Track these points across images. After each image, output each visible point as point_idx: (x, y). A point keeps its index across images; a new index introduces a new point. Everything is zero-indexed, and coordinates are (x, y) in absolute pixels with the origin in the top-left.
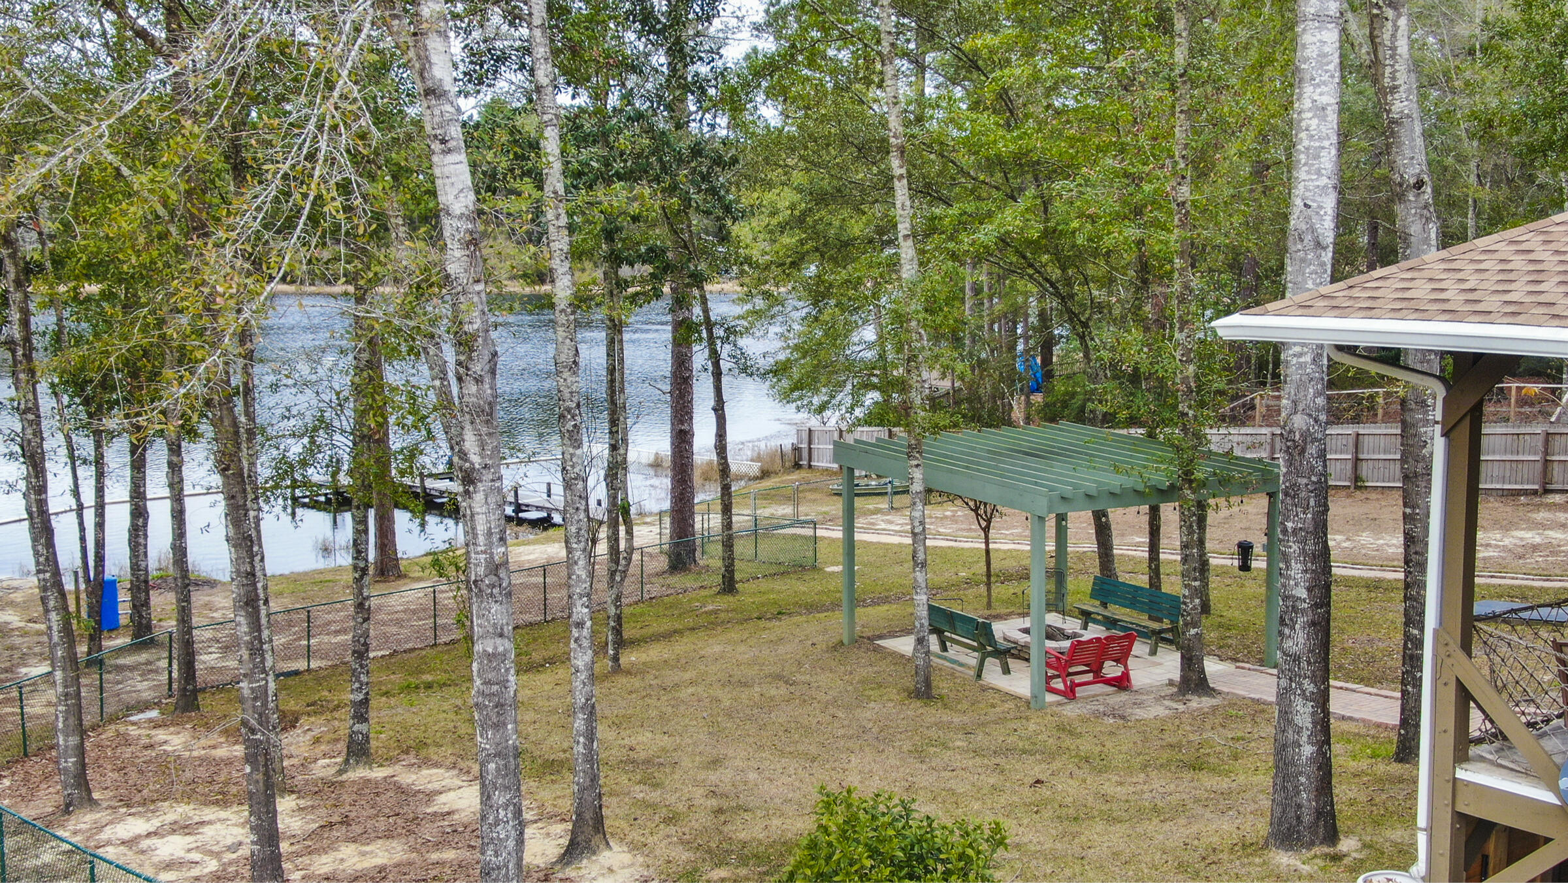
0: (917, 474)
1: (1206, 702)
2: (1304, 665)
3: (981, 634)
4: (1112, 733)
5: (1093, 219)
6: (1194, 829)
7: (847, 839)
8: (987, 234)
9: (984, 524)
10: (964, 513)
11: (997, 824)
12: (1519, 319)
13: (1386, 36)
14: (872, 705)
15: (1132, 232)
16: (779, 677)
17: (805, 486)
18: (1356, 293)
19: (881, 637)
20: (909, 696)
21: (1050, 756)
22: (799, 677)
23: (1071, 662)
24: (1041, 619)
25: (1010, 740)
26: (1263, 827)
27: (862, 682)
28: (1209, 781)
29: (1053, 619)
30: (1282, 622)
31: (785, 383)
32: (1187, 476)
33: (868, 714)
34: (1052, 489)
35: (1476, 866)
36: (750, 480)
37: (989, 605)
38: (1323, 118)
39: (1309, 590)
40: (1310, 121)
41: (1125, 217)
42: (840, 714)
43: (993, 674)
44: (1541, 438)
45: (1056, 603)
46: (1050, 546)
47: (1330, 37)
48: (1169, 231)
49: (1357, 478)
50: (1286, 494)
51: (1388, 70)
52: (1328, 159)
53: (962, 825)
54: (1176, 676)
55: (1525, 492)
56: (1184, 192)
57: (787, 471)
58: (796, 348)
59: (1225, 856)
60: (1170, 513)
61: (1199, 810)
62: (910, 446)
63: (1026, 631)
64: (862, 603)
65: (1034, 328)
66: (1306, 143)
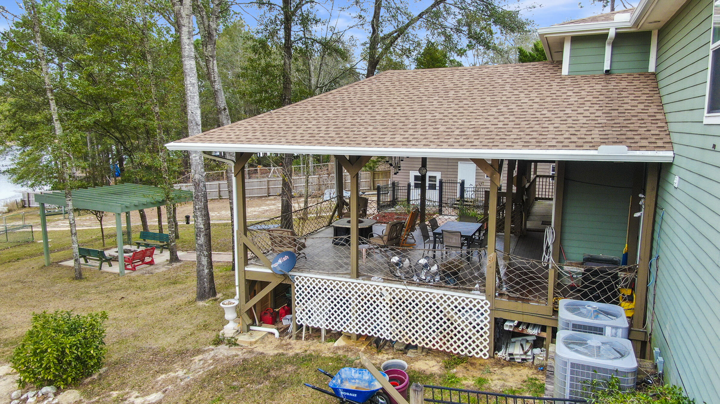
0: (70, 203)
1: (178, 264)
2: (204, 247)
3: (101, 256)
4: (148, 278)
5: (128, 116)
6: (174, 301)
7: (45, 328)
8: (89, 120)
9: (100, 219)
10: (93, 217)
11: (104, 312)
12: (250, 143)
13: (211, 66)
14: (58, 284)
15: (141, 121)
16: (19, 281)
17: (28, 214)
18: (206, 136)
19: (61, 262)
20: (73, 279)
21: (126, 289)
22: (27, 280)
23: (133, 259)
24: (122, 248)
25: (112, 287)
26: (195, 296)
27: (53, 278)
28: (179, 286)
29: (127, 247)
30: (197, 235)
31: (15, 177)
32: (168, 197)
33: (57, 288)
34: (122, 204)
35: (252, 293)
36: (3, 213)
37: (104, 246)
38: (194, 87)
39: (204, 225)
40: (190, 87)
41: (139, 117)
42: (45, 290)
43: (106, 267)
44: (266, 182)
45: (128, 242)
46: (124, 225)
47: (193, 63)
48: (154, 121)
49: (220, 196)
50: (195, 198)
51: (212, 76)
52: (197, 99)
53: (91, 315)
54: (169, 258)
55: (264, 197)
56: (157, 109)
57: (19, 209)
58: (18, 164)
59: (183, 307)
60: (163, 209)
61: (176, 295)
62: (66, 193)
63: (117, 252)
64: (53, 251)
65: (115, 155)
66: (190, 94)
